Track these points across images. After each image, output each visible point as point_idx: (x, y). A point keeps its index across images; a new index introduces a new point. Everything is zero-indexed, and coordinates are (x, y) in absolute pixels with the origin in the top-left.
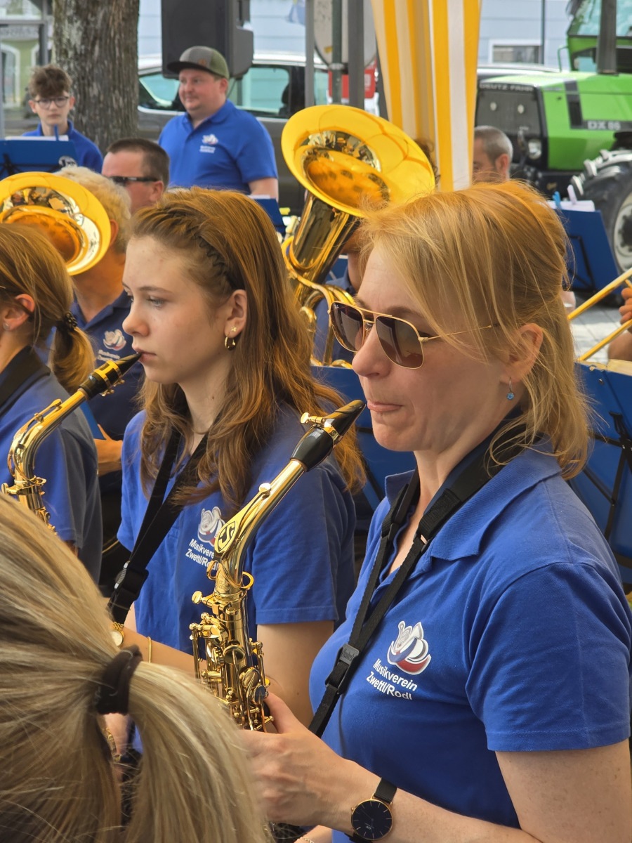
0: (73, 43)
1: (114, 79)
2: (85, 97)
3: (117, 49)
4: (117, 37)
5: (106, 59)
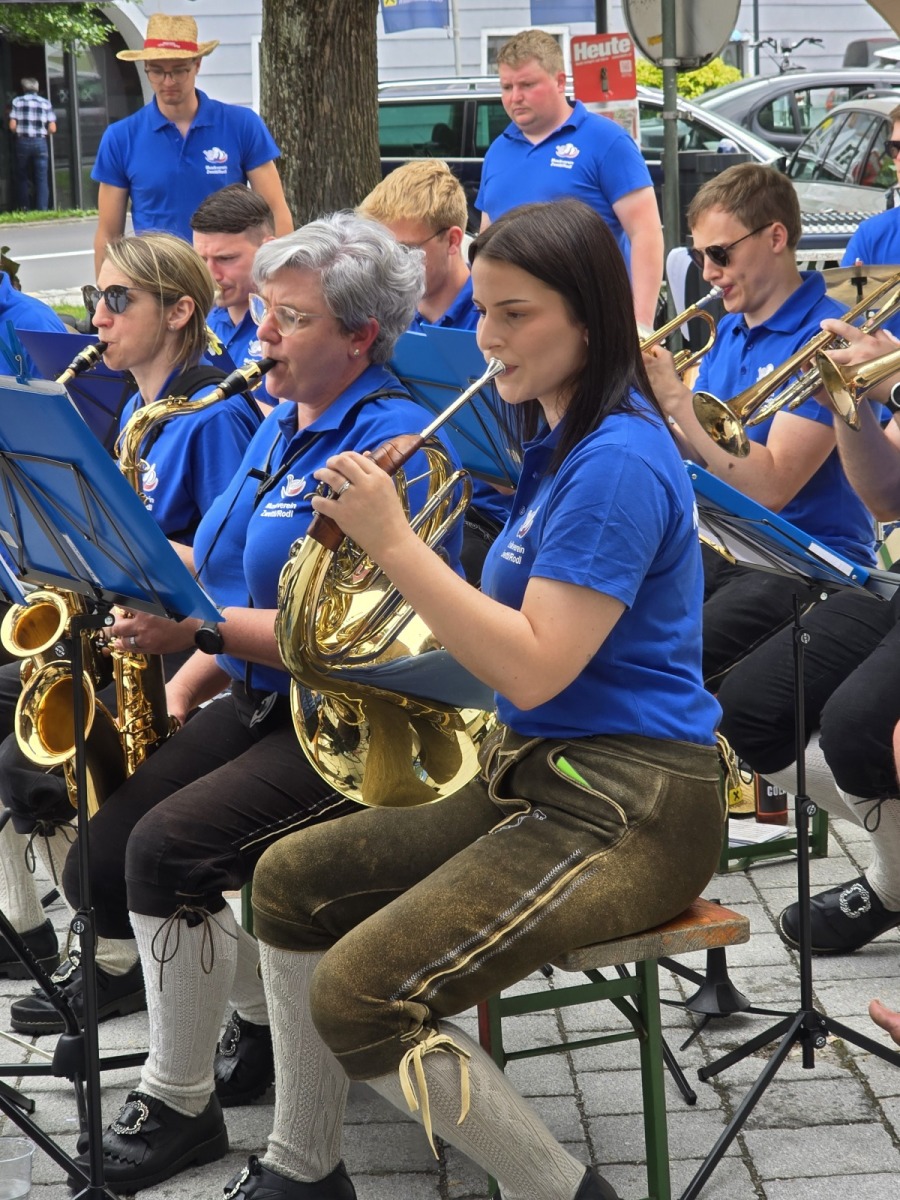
0: (295, 44)
1: (351, 90)
2: (312, 117)
3: (354, 49)
5: (341, 64)
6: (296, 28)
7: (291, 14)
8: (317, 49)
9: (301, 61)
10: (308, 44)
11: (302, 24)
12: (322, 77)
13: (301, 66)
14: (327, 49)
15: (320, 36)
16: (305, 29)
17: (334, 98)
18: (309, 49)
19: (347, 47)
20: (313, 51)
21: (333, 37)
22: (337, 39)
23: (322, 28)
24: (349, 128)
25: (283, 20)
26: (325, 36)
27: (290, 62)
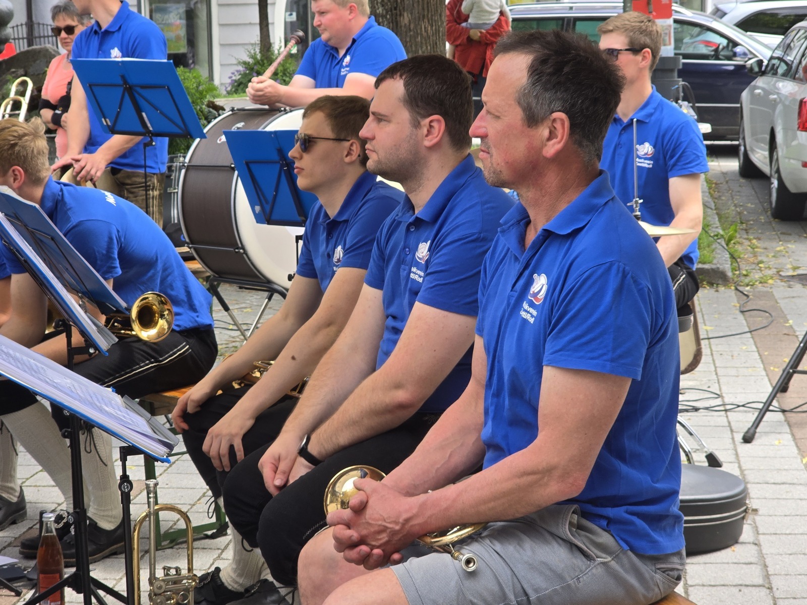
24: (421, 35)
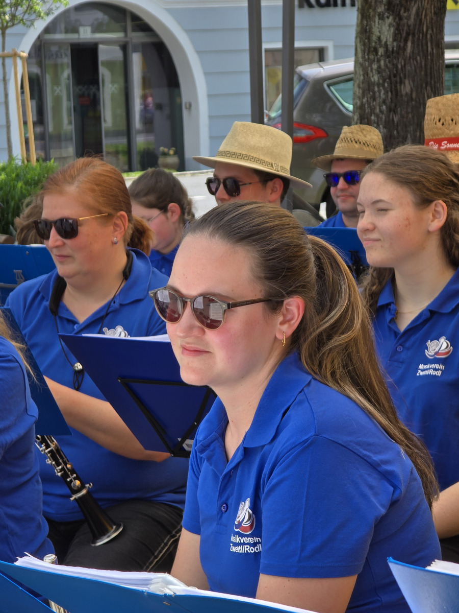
0: (384, 40)
1: (426, 75)
2: (397, 95)
3: (429, 44)
4: (430, 32)
5: (419, 55)
6: (385, 28)
7: (381, 17)
8: (402, 45)
9: (388, 54)
10: (394, 40)
11: (390, 25)
12: (405, 65)
13: (388, 57)
14: (409, 44)
15: (404, 35)
16: (392, 29)
17: (413, 81)
18: (395, 44)
19: (424, 42)
20: (399, 47)
21: (414, 35)
22: (417, 36)
23: (406, 28)
25: (375, 22)
26: (408, 34)
27: (380, 54)
